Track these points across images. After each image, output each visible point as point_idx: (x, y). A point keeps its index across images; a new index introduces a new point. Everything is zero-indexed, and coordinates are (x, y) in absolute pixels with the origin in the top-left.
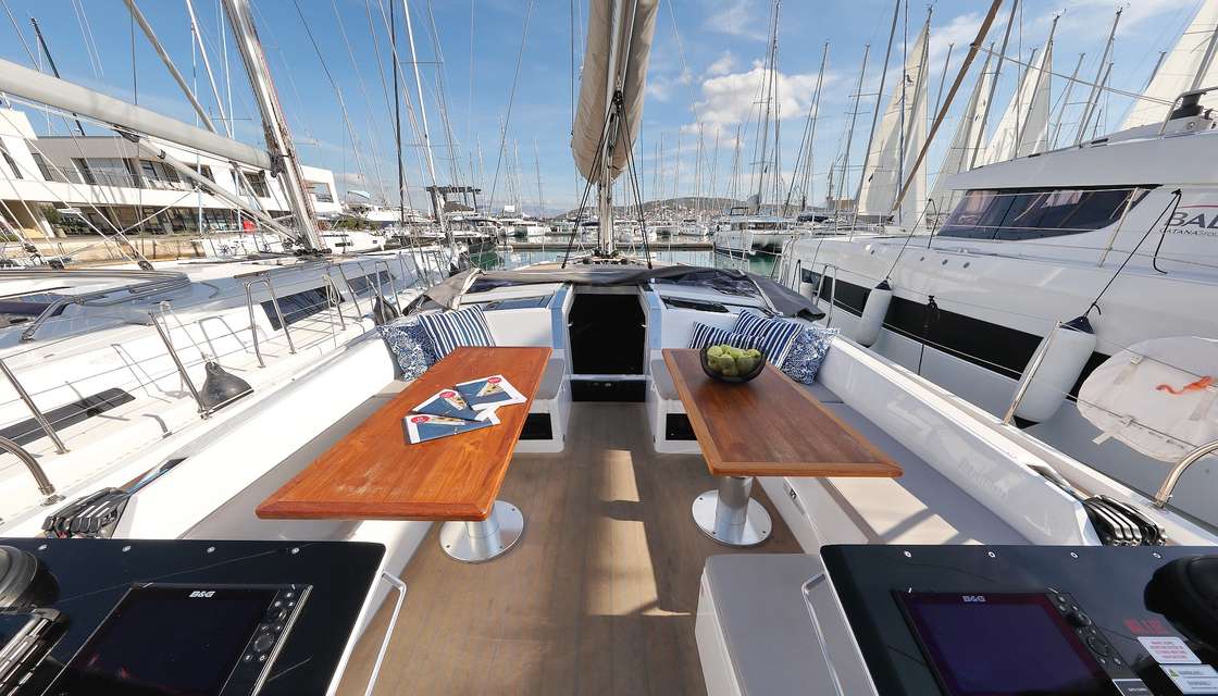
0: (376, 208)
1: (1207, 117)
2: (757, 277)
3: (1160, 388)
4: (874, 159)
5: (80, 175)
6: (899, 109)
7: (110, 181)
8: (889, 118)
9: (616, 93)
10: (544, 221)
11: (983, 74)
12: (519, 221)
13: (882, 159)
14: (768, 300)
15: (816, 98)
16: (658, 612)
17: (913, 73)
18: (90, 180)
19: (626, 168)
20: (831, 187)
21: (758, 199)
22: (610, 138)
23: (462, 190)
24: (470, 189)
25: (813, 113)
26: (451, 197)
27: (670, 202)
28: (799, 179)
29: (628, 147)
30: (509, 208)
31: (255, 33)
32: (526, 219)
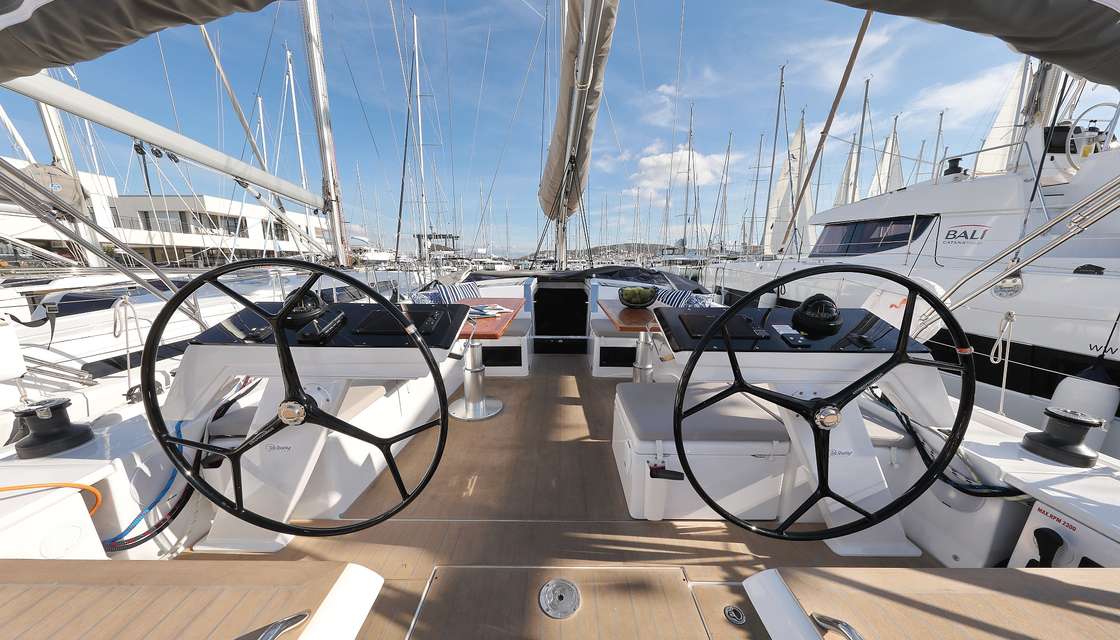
0: (373, 249)
1: (965, 174)
2: (667, 274)
3: (892, 306)
4: (773, 212)
5: (141, 224)
6: (788, 177)
7: (165, 228)
8: (781, 185)
9: (572, 157)
10: (509, 261)
11: (851, 153)
12: (489, 261)
13: (779, 212)
14: (673, 285)
15: (726, 169)
16: (590, 440)
17: (797, 154)
18: (148, 227)
19: (577, 209)
20: (745, 235)
21: (683, 242)
22: (567, 186)
23: (444, 237)
24: (450, 236)
25: (724, 181)
26: (436, 242)
27: (613, 247)
28: (716, 229)
29: (579, 194)
30: (483, 251)
31: (329, 124)
32: (494, 259)
